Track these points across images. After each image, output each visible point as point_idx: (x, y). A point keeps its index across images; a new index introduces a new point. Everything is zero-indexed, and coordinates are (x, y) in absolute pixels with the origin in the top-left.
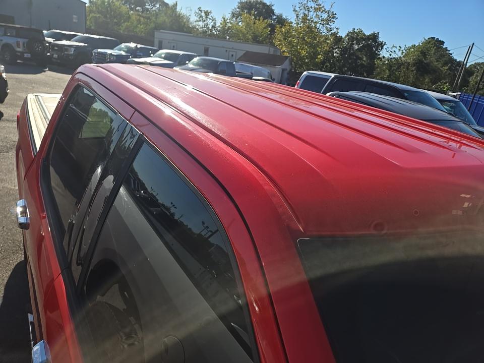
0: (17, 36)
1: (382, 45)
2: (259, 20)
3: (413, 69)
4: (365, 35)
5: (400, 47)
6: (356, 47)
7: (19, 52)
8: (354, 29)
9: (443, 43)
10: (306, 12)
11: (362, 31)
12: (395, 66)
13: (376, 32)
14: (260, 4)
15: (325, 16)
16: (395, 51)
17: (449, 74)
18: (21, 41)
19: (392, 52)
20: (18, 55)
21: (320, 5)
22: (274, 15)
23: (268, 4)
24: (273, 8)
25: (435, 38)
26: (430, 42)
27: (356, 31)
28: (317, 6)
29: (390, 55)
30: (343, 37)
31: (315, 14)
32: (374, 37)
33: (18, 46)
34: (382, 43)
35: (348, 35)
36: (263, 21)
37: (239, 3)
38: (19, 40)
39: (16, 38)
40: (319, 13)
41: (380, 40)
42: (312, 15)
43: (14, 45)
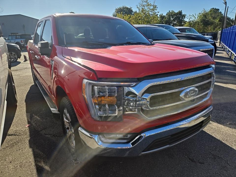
0: (21, 38)
1: (184, 16)
2: (125, 16)
3: (202, 24)
4: (175, 13)
5: (193, 15)
6: (172, 19)
7: (22, 45)
8: (170, 11)
9: (219, 10)
10: (143, 8)
11: (174, 11)
12: (192, 24)
13: (180, 10)
14: (125, 8)
15: (152, 7)
16: (191, 18)
17: (220, 24)
18: (23, 40)
19: (190, 18)
20: (22, 46)
21: (149, 3)
22: (133, 12)
23: (129, 8)
24: (132, 9)
25: (214, 8)
26: (211, 10)
27: (170, 12)
28: (147, 4)
29: (189, 20)
30: (165, 15)
31: (147, 7)
32: (180, 13)
33: (22, 42)
34: (184, 15)
35: (167, 14)
36: (127, 16)
37: (116, 10)
38: (22, 39)
39: (20, 39)
40: (149, 7)
41: (183, 13)
42: (146, 8)
43: (20, 42)
